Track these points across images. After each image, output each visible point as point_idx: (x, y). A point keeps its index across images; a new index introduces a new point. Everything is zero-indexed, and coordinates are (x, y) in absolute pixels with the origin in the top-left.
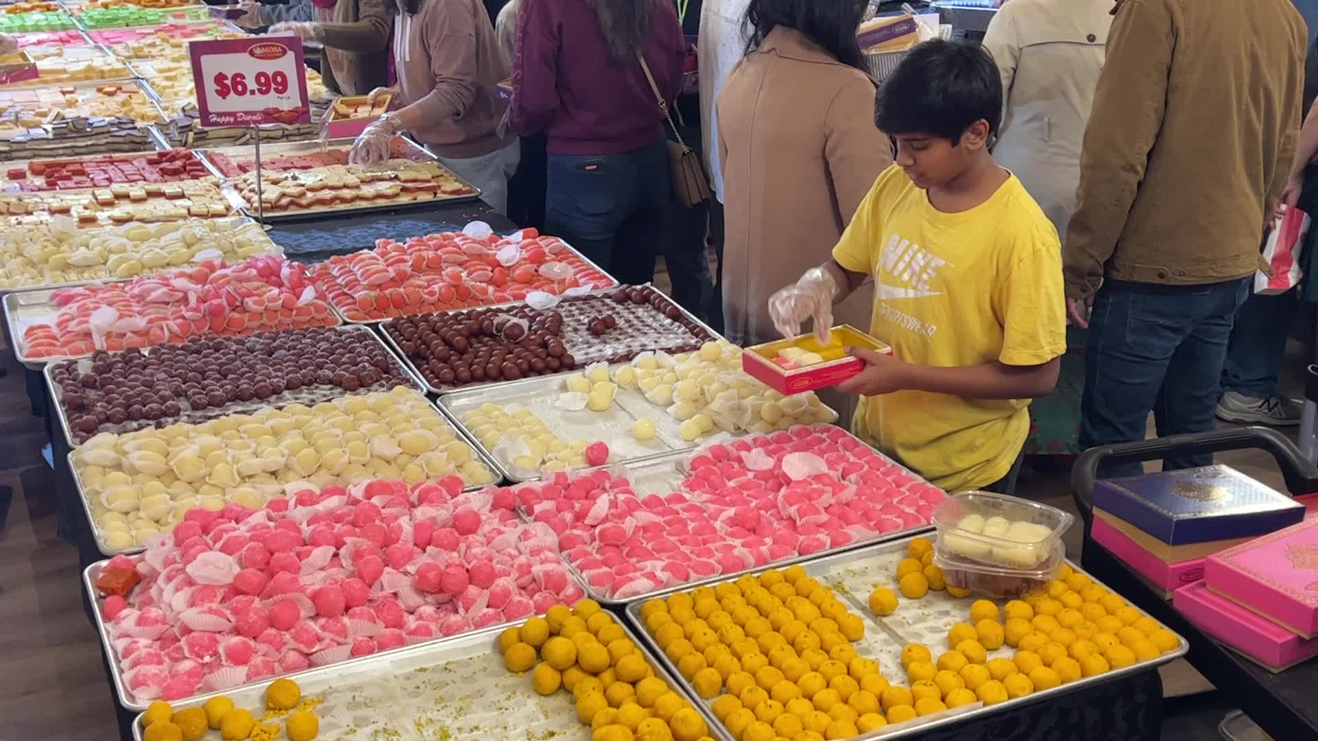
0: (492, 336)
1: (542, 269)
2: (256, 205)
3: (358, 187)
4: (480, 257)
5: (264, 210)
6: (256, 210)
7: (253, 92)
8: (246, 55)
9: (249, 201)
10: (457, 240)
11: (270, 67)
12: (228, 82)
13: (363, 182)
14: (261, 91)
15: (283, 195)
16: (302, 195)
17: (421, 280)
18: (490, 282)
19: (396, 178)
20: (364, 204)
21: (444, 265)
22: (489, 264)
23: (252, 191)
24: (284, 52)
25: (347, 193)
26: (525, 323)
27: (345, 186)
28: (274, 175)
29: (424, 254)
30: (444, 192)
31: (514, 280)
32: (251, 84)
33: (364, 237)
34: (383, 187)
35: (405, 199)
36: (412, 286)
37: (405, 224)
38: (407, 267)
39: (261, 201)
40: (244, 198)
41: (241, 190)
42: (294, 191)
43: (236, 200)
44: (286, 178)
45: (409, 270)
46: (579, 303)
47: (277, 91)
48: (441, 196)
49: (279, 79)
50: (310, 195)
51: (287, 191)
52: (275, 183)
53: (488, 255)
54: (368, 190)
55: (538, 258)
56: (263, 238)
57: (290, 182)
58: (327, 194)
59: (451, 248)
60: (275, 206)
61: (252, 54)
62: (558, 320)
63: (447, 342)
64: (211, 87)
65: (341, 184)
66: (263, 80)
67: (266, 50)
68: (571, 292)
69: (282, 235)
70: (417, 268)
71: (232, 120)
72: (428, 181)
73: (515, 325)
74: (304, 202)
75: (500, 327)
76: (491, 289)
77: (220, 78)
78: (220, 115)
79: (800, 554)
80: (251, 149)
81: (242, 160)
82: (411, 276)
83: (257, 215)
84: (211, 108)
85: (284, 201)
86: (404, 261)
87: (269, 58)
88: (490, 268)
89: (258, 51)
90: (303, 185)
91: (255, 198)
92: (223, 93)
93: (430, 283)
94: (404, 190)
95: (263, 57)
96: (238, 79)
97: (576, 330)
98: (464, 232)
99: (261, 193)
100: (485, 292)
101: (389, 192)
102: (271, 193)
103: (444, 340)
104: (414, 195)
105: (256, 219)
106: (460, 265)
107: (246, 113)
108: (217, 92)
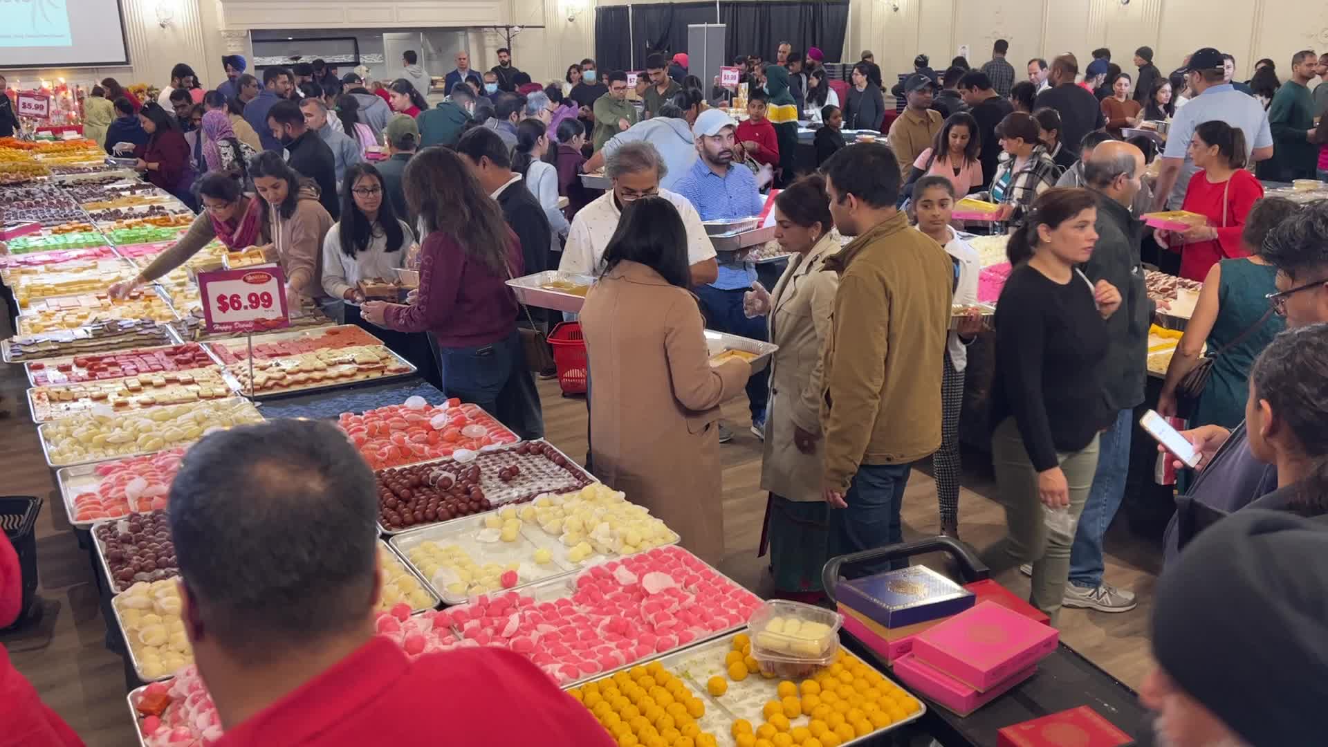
0: (428, 486)
1: (465, 431)
2: (249, 387)
3: (324, 370)
4: (418, 423)
5: (255, 390)
6: (249, 390)
7: (246, 308)
8: (241, 281)
9: (243, 383)
10: (400, 411)
11: (259, 289)
12: (228, 301)
13: (329, 365)
14: (252, 307)
15: (269, 379)
16: (284, 377)
17: (374, 444)
18: (427, 442)
19: (354, 361)
20: (330, 383)
21: (391, 431)
22: (424, 428)
23: (245, 375)
24: (269, 279)
25: (317, 375)
26: (452, 476)
27: (316, 370)
28: (261, 363)
29: (376, 423)
30: (390, 371)
31: (443, 439)
32: (245, 302)
33: (331, 409)
34: (345, 369)
35: (360, 377)
36: (367, 449)
37: (361, 396)
38: (363, 435)
39: (253, 384)
40: (239, 381)
41: (237, 375)
42: (277, 375)
43: (233, 383)
44: (271, 366)
45: (366, 438)
46: (492, 456)
47: (264, 306)
48: (387, 374)
49: (266, 298)
50: (289, 377)
51: (272, 375)
52: (263, 369)
53: (424, 421)
54: (332, 372)
55: (461, 423)
56: (255, 415)
57: (275, 369)
58: (302, 376)
59: (395, 418)
60: (263, 388)
61: (245, 280)
62: (477, 471)
63: (396, 494)
64: (214, 305)
65: (312, 368)
66: (253, 298)
67: (255, 277)
68: (487, 448)
69: (269, 410)
70: (371, 435)
71: (230, 327)
72: (377, 363)
73: (446, 478)
74: (285, 383)
75: (435, 480)
76: (427, 448)
77: (221, 298)
78: (221, 324)
79: (658, 651)
80: (246, 339)
81: (237, 349)
82: (367, 441)
83: (250, 395)
84: (214, 320)
85: (270, 383)
86: (362, 430)
87: (259, 283)
88: (425, 432)
89: (250, 278)
90: (284, 370)
91: (248, 382)
92: (224, 308)
93: (382, 446)
94: (360, 370)
95: (253, 282)
96: (235, 300)
97: (490, 478)
98: (405, 404)
99: (253, 377)
100: (422, 451)
101: (349, 373)
102: (260, 377)
103: (393, 492)
104: (367, 374)
105: (249, 398)
106: (403, 430)
107: (242, 323)
108: (219, 308)
